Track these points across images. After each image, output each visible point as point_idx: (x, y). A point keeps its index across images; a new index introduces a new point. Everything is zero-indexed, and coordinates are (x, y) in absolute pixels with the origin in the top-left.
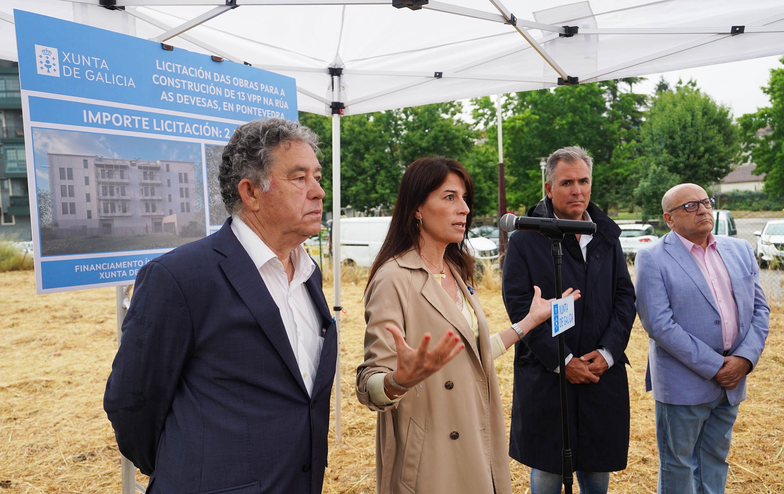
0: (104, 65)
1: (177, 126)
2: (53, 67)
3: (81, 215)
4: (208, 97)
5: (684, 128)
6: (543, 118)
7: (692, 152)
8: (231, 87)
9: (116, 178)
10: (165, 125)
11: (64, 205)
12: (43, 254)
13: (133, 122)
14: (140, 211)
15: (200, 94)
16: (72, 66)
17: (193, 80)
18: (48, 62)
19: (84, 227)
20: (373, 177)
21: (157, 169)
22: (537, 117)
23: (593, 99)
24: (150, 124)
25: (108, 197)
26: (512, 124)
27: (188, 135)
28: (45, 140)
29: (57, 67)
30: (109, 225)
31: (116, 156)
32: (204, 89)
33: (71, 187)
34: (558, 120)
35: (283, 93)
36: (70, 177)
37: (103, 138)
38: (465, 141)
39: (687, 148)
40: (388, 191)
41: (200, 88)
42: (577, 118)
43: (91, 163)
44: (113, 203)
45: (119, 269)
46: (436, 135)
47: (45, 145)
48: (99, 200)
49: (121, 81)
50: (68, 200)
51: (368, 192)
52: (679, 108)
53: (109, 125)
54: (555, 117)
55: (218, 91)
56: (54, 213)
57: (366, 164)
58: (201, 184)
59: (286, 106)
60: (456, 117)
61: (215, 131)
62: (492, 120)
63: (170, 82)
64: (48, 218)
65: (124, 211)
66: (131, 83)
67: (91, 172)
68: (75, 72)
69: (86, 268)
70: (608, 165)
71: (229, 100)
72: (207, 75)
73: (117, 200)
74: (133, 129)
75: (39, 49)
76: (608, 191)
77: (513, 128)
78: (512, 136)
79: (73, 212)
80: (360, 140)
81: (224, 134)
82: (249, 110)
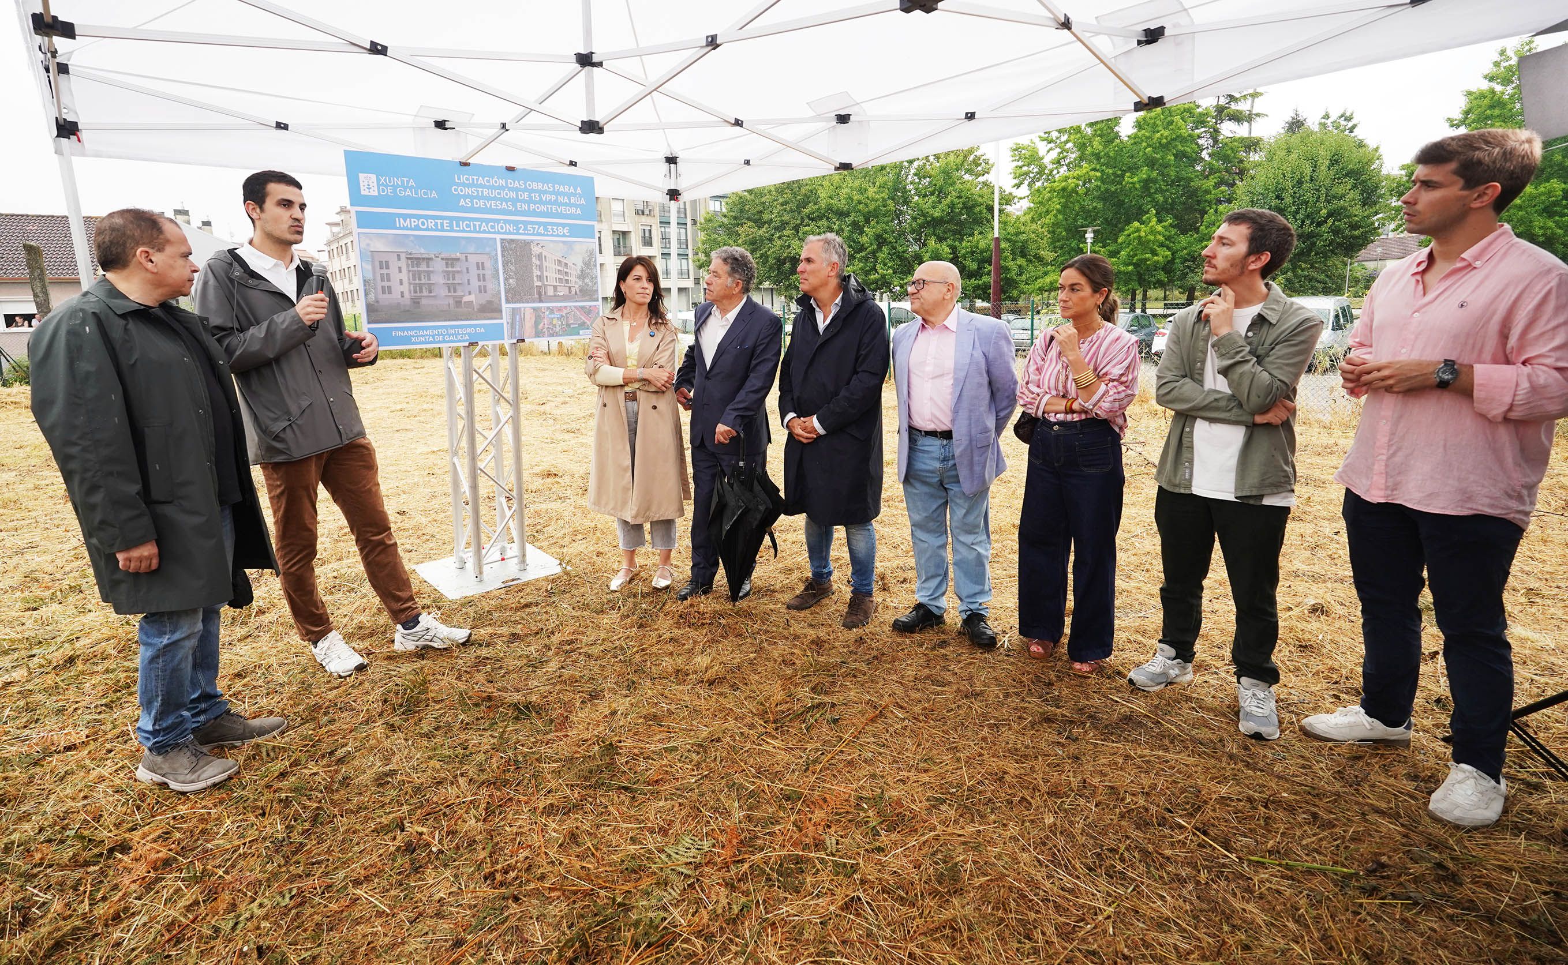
0: (412, 183)
1: (475, 225)
2: (373, 189)
3: (396, 295)
4: (503, 200)
5: (1300, 183)
6: (1108, 176)
7: (1308, 216)
8: (525, 190)
9: (423, 267)
10: (463, 225)
11: (383, 287)
12: (369, 323)
13: (436, 224)
14: (443, 292)
15: (495, 199)
16: (387, 186)
17: (488, 187)
18: (368, 185)
19: (399, 303)
21: (458, 259)
22: (1098, 174)
23: (1180, 147)
24: (451, 226)
25: (417, 281)
26: (1063, 184)
27: (484, 232)
28: (368, 241)
29: (376, 188)
30: (418, 303)
31: (422, 251)
32: (499, 194)
33: (388, 275)
34: (1127, 178)
35: (579, 191)
36: (387, 267)
37: (412, 238)
39: (1302, 211)
41: (495, 193)
42: (1154, 174)
43: (403, 256)
44: (421, 286)
45: (424, 336)
46: (952, 202)
47: (368, 245)
48: (410, 284)
49: (425, 194)
50: (386, 284)
52: (1294, 156)
53: (417, 228)
54: (1124, 172)
55: (513, 195)
56: (376, 294)
57: (864, 239)
58: (497, 270)
59: (583, 202)
60: (981, 179)
61: (510, 228)
62: (1038, 180)
63: (468, 191)
64: (372, 297)
65: (430, 292)
66: (434, 194)
67: (403, 263)
68: (389, 191)
69: (400, 333)
70: (1195, 236)
71: (524, 201)
72: (502, 182)
73: (425, 284)
74: (437, 230)
75: (362, 176)
76: (1192, 271)
77: (1064, 189)
78: (1063, 200)
79: (390, 293)
81: (518, 229)
82: (543, 208)
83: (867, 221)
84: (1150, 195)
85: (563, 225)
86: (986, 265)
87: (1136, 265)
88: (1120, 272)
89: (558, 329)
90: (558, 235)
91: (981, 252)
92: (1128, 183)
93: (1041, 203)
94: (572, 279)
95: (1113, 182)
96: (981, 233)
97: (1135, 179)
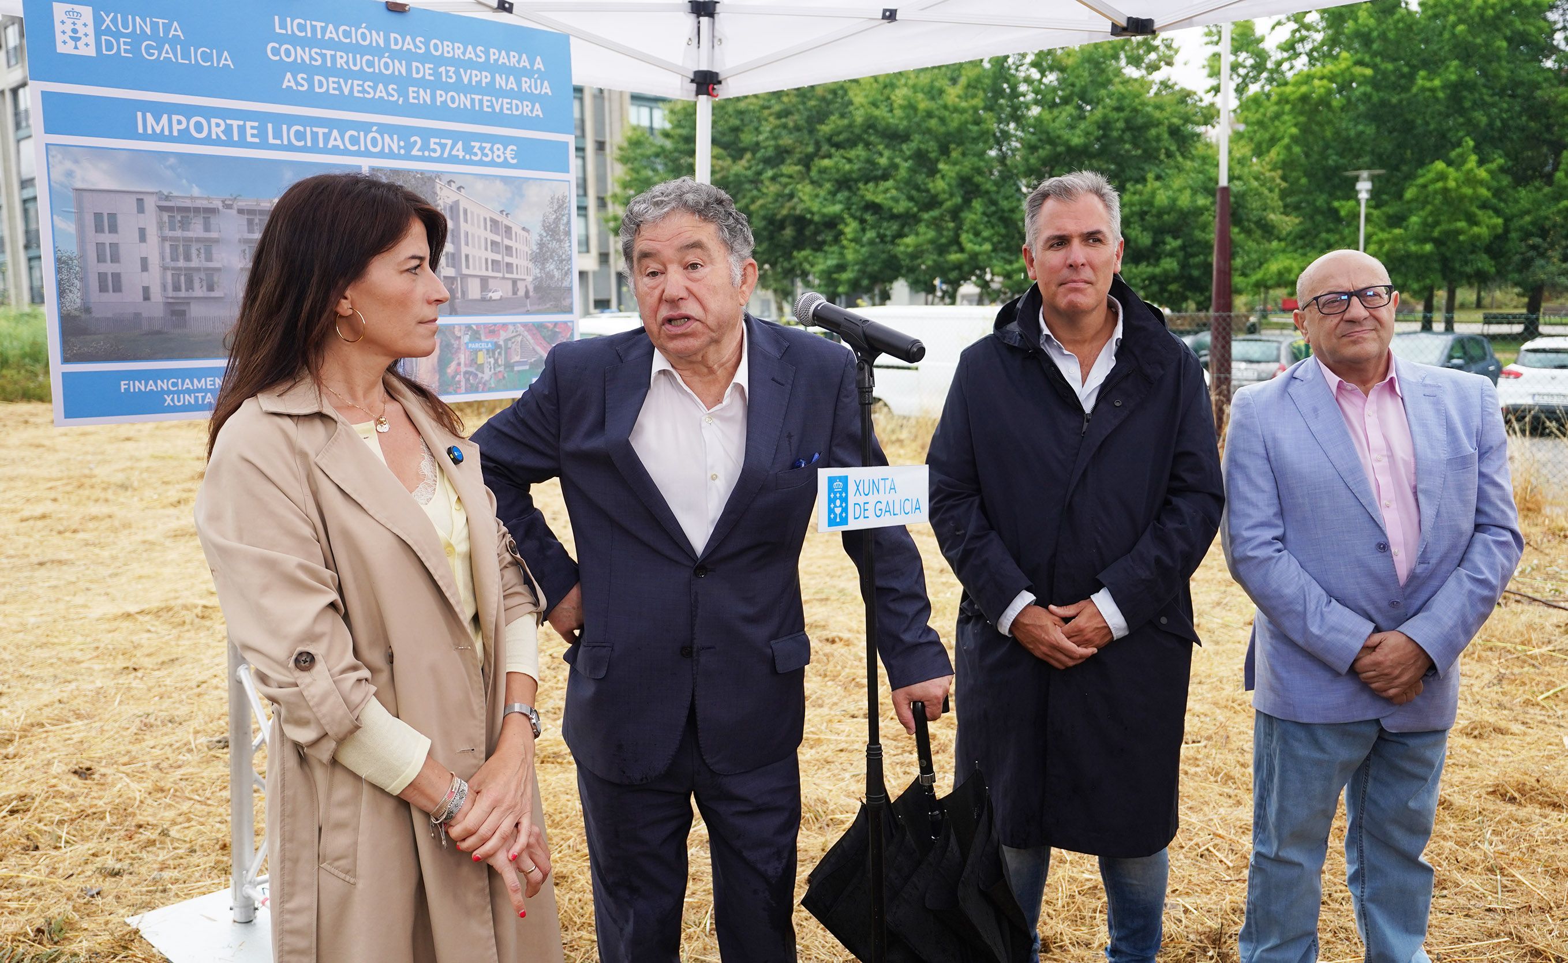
0: (176, 30)
1: (314, 136)
2: (84, 40)
3: (131, 295)
4: (377, 79)
6: (1385, 74)
8: (426, 58)
9: (197, 230)
10: (289, 134)
11: (102, 277)
12: (66, 360)
13: (228, 130)
15: (361, 75)
16: (117, 35)
17: (347, 48)
18: (75, 31)
19: (137, 315)
20: (955, 214)
22: (1369, 72)
23: (1518, 25)
24: (262, 133)
25: (181, 263)
26: (1304, 89)
27: (336, 151)
28: (69, 165)
29: (91, 40)
30: (183, 313)
31: (196, 191)
32: (370, 64)
33: (114, 246)
34: (1421, 80)
35: (539, 64)
36: (113, 229)
37: (172, 160)
38: (1175, 132)
40: (987, 247)
41: (361, 63)
42: (1473, 73)
43: (150, 203)
44: (189, 273)
45: (199, 390)
46: (1105, 116)
47: (70, 174)
48: (165, 268)
49: (206, 57)
50: (109, 268)
51: (942, 250)
53: (185, 137)
54: (1414, 70)
55: (399, 67)
56: (85, 291)
57: (939, 185)
59: (546, 89)
60: (1157, 76)
61: (393, 143)
62: (1256, 79)
63: (301, 54)
64: (75, 299)
65: (211, 288)
66: (226, 60)
67: (150, 221)
68: (123, 47)
69: (139, 386)
70: (1547, 190)
71: (422, 83)
72: (377, 38)
73: (198, 269)
74: (229, 143)
75: (59, 10)
76: (1542, 255)
77: (1305, 98)
78: (1302, 119)
79: (118, 288)
80: (929, 131)
81: (409, 147)
82: (464, 101)
83: (944, 151)
84: (1462, 111)
85: (506, 141)
86: (1169, 239)
87: (1438, 242)
88: (1409, 255)
89: (487, 375)
90: (492, 164)
91: (1160, 215)
92: (1423, 89)
93: (1260, 123)
94: (522, 262)
95: (1394, 87)
96: (1158, 178)
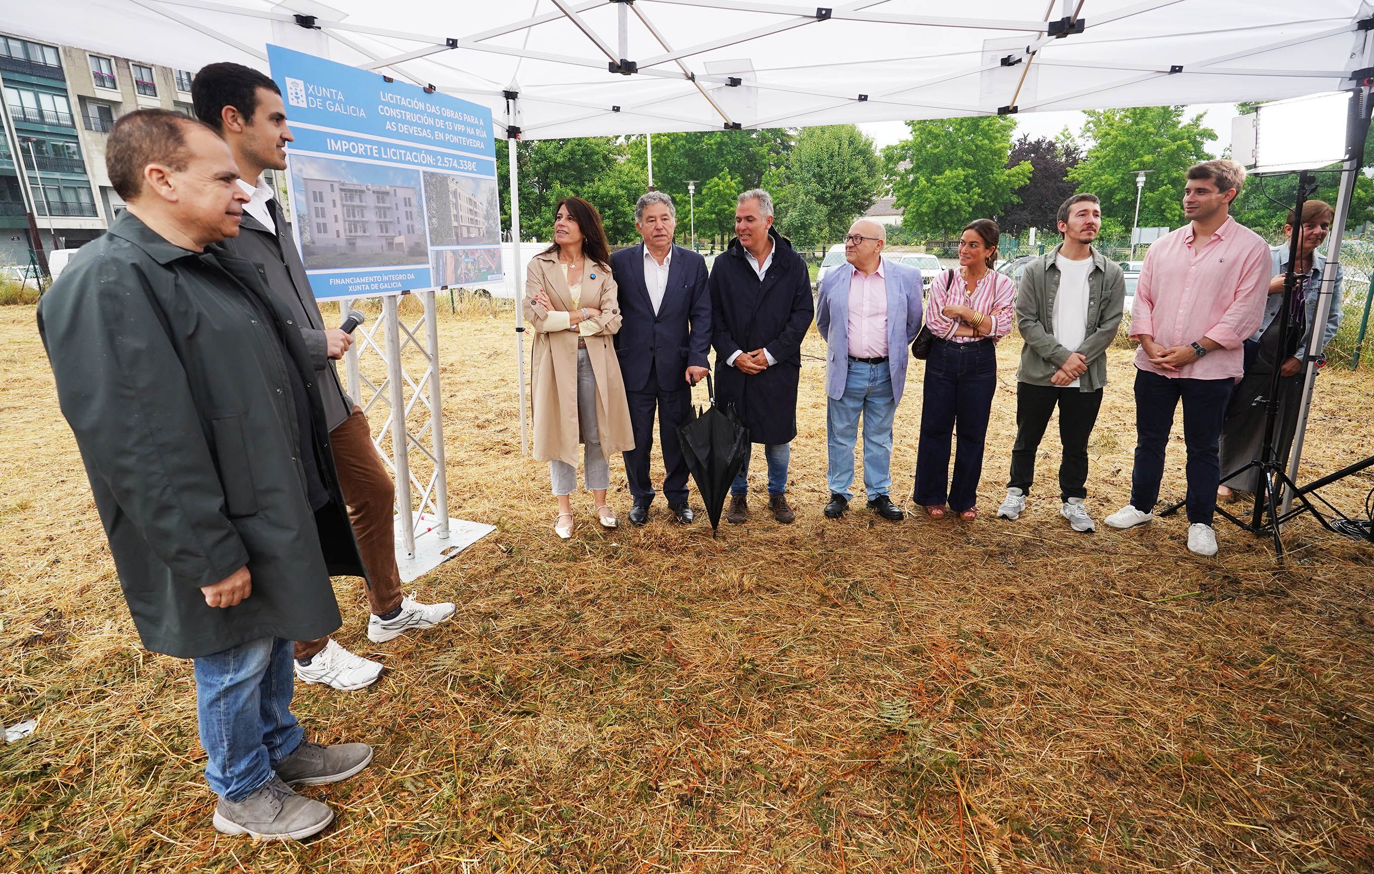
0: (340, 96)
1: (400, 154)
2: (301, 99)
3: (331, 235)
4: (423, 126)
5: (832, 156)
7: (838, 182)
8: (441, 117)
9: (357, 202)
10: (391, 153)
11: (318, 225)
13: (366, 150)
14: (375, 231)
15: (416, 124)
16: (316, 97)
17: (410, 110)
18: (297, 93)
19: (335, 245)
21: (387, 193)
25: (351, 219)
26: (657, 140)
27: (409, 162)
28: (300, 165)
29: (304, 98)
30: (354, 244)
31: (355, 181)
32: (420, 119)
33: (323, 209)
34: (706, 139)
35: (482, 123)
36: (322, 200)
37: (344, 165)
38: (605, 158)
39: (834, 178)
41: (416, 118)
42: (726, 138)
43: (336, 186)
44: (355, 223)
45: (363, 283)
47: (301, 171)
48: (345, 221)
49: (354, 111)
50: (321, 220)
52: (827, 135)
53: (348, 153)
55: (430, 121)
56: (311, 232)
58: (422, 208)
59: (484, 135)
61: (430, 159)
63: (393, 112)
64: (308, 236)
65: (364, 232)
66: (362, 114)
67: (337, 195)
68: (318, 103)
69: (337, 281)
71: (440, 129)
72: (421, 106)
73: (358, 222)
74: (366, 157)
75: (289, 81)
78: (657, 155)
79: (325, 231)
81: (437, 161)
82: (455, 139)
84: (722, 155)
85: (472, 160)
86: (607, 210)
87: (717, 214)
88: (706, 219)
89: (472, 275)
90: (467, 171)
91: (602, 198)
92: (707, 144)
93: (638, 155)
94: (480, 219)
95: (694, 142)
96: (600, 180)
97: (712, 141)
